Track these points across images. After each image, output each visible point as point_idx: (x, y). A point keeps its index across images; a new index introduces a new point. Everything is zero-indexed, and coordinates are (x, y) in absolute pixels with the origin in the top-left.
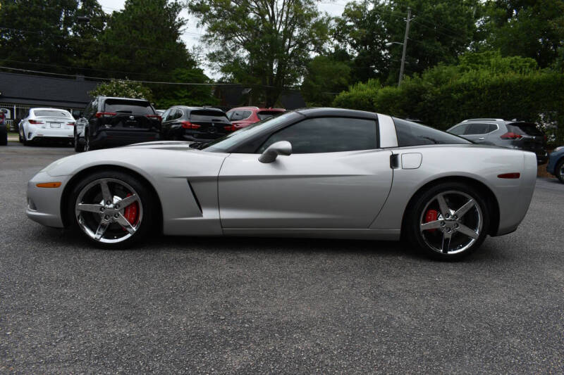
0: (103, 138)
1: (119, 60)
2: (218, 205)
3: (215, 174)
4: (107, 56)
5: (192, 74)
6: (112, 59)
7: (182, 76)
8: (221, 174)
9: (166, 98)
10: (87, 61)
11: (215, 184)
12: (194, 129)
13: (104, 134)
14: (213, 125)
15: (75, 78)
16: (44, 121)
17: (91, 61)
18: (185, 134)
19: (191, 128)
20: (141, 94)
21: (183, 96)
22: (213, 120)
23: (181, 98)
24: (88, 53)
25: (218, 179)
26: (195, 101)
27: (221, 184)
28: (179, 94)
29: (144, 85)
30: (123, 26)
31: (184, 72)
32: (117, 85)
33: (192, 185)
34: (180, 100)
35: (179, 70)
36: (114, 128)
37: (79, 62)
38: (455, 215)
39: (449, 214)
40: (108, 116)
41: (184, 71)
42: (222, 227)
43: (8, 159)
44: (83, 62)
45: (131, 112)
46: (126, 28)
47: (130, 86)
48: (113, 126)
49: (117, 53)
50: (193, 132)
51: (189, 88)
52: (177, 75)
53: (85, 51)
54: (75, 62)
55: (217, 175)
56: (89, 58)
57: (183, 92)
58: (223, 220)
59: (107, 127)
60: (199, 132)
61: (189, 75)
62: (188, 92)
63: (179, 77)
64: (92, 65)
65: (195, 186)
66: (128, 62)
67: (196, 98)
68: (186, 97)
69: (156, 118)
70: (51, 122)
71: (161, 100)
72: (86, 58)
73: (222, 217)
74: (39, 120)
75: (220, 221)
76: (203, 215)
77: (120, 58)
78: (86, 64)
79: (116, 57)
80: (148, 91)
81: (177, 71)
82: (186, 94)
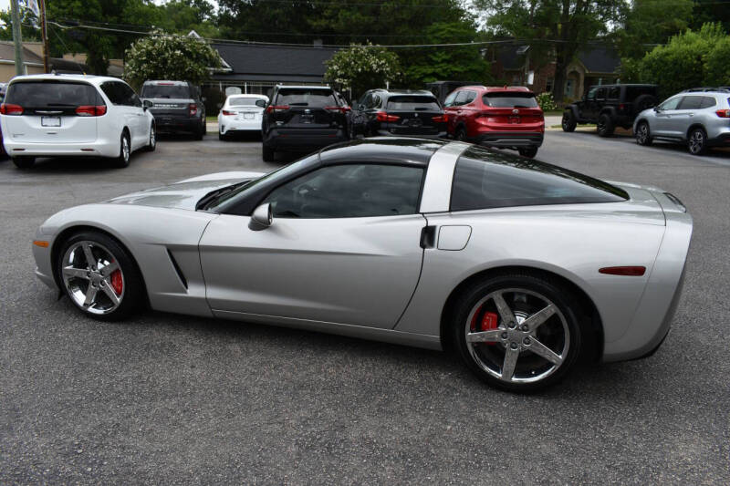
0: (274, 137)
1: (362, 18)
2: (205, 281)
3: (195, 243)
4: (348, 13)
5: (453, 30)
6: (353, 17)
7: (440, 33)
8: (201, 244)
9: (417, 64)
10: (328, 21)
11: (196, 254)
12: (391, 122)
13: (275, 133)
14: (416, 115)
16: (237, 111)
17: (332, 21)
18: (380, 129)
19: (387, 121)
20: (383, 62)
21: (440, 60)
22: (416, 109)
23: (437, 63)
24: (330, 11)
25: (198, 249)
26: (456, 66)
27: (203, 255)
28: (435, 59)
29: (389, 50)
31: (442, 27)
32: (356, 52)
33: (173, 253)
34: (436, 66)
35: (436, 25)
36: (286, 125)
37: (319, 23)
38: (525, 324)
39: (513, 323)
40: (280, 110)
41: (444, 26)
42: (211, 308)
43: (176, 164)
44: (323, 23)
45: (306, 104)
47: (372, 52)
48: (286, 121)
50: (390, 125)
51: (448, 50)
52: (433, 32)
53: (326, 8)
54: (315, 24)
55: (196, 244)
56: (331, 18)
57: (440, 55)
58: (210, 299)
59: (279, 123)
60: (396, 126)
61: (451, 32)
62: (446, 55)
63: (437, 35)
64: (333, 26)
65: (177, 255)
66: (373, 19)
67: (457, 63)
68: (444, 61)
69: (337, 111)
70: (245, 113)
71: (412, 68)
72: (326, 18)
73: (208, 296)
74: (233, 110)
75: (207, 300)
76: (188, 291)
77: (363, 15)
78: (327, 25)
79: (358, 14)
80: (394, 57)
81: (435, 27)
82: (445, 57)
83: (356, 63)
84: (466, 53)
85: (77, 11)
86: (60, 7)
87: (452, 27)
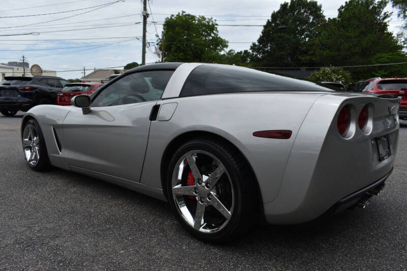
1: (330, 53)
4: (322, 52)
5: (390, 57)
6: (325, 53)
7: (381, 59)
10: (311, 57)
15: (299, 69)
17: (313, 56)
20: (340, 76)
24: (312, 51)
29: (345, 69)
30: (334, 28)
31: (383, 56)
32: (324, 72)
35: (378, 55)
41: (385, 55)
42: (69, 164)
44: (308, 58)
46: (335, 29)
47: (334, 71)
49: (328, 48)
53: (310, 50)
54: (303, 58)
57: (380, 72)
61: (388, 58)
62: (385, 71)
63: (378, 60)
64: (314, 59)
66: (337, 53)
72: (310, 55)
73: (65, 156)
76: (60, 153)
77: (331, 51)
78: (310, 59)
79: (328, 51)
80: (348, 74)
81: (377, 56)
82: (383, 73)
83: (323, 78)
84: (399, 71)
85: (181, 57)
86: (174, 56)
87: (391, 55)
